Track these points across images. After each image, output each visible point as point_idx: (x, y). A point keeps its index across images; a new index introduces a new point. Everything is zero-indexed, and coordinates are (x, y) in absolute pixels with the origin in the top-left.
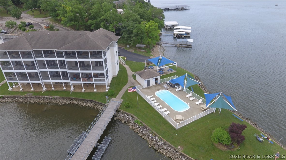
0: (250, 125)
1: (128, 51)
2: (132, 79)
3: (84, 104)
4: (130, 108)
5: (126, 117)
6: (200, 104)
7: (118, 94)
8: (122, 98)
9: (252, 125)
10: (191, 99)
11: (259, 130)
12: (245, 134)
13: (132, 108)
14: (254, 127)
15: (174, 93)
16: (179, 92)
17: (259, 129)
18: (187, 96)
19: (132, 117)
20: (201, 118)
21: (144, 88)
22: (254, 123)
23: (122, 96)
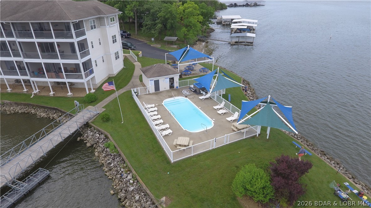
0: (326, 164)
1: (151, 45)
2: (138, 80)
3: (43, 115)
4: (110, 122)
5: (96, 137)
6: (235, 121)
7: (101, 101)
8: (105, 106)
9: (330, 165)
10: (220, 112)
11: (343, 175)
12: (310, 180)
13: (112, 122)
14: (334, 168)
15: (195, 103)
16: (206, 101)
17: (343, 173)
18: (215, 107)
19: (107, 137)
20: (227, 145)
21: (149, 94)
22: (335, 161)
23: (107, 103)
